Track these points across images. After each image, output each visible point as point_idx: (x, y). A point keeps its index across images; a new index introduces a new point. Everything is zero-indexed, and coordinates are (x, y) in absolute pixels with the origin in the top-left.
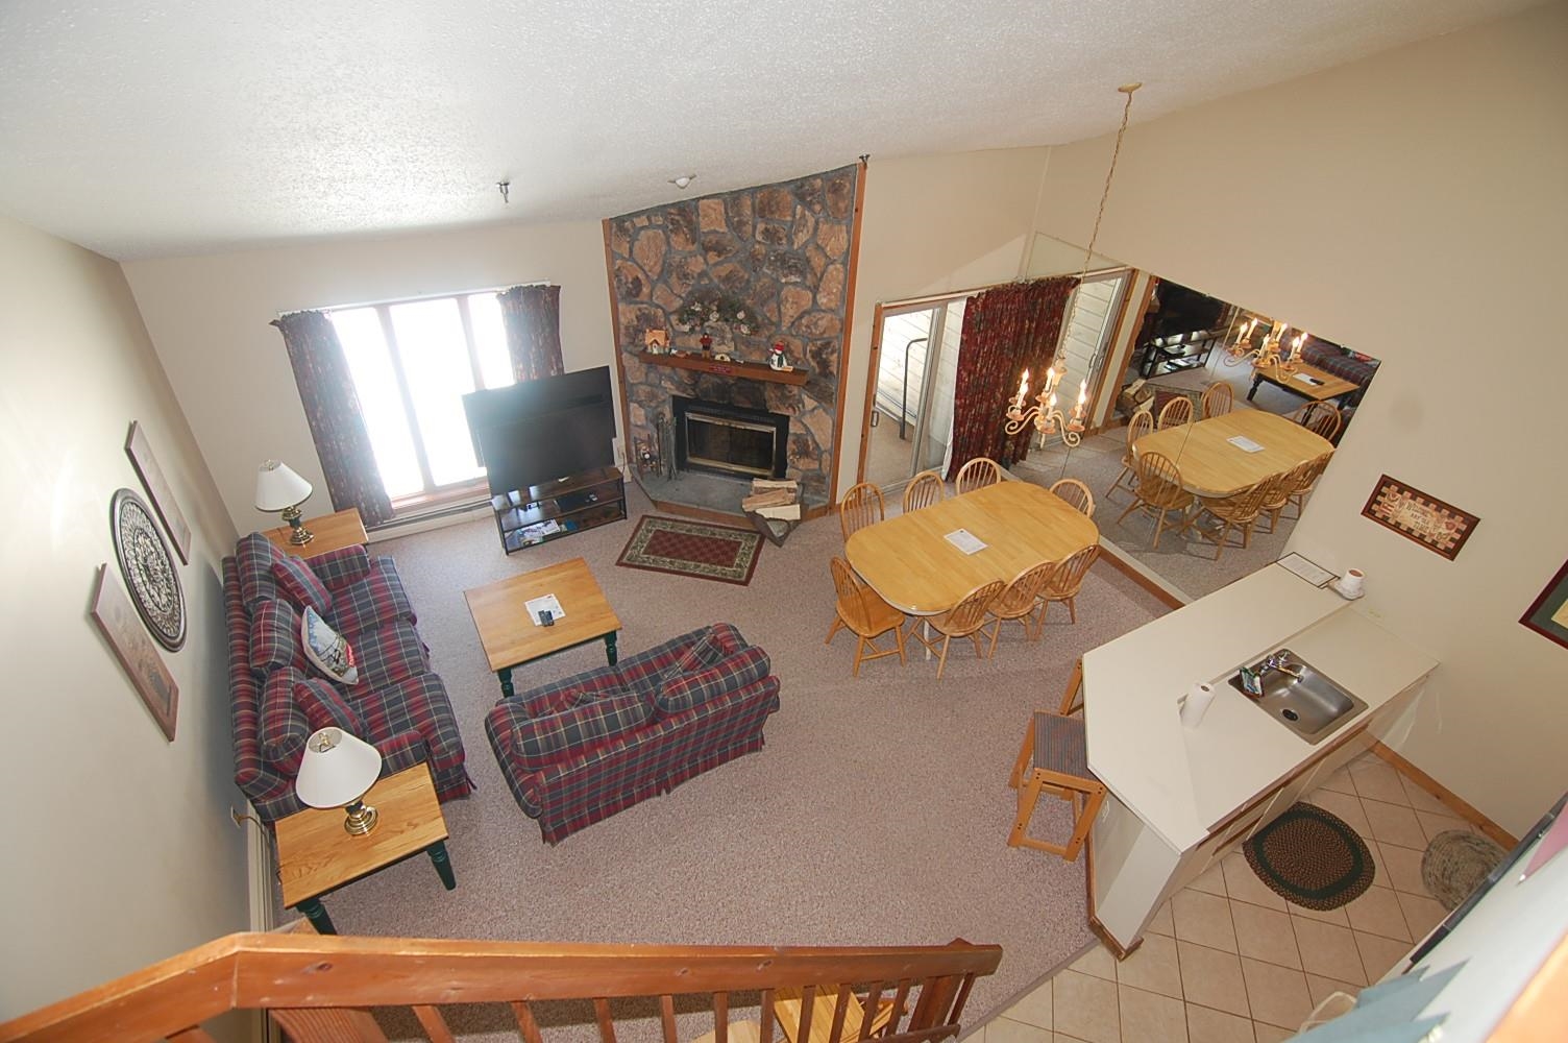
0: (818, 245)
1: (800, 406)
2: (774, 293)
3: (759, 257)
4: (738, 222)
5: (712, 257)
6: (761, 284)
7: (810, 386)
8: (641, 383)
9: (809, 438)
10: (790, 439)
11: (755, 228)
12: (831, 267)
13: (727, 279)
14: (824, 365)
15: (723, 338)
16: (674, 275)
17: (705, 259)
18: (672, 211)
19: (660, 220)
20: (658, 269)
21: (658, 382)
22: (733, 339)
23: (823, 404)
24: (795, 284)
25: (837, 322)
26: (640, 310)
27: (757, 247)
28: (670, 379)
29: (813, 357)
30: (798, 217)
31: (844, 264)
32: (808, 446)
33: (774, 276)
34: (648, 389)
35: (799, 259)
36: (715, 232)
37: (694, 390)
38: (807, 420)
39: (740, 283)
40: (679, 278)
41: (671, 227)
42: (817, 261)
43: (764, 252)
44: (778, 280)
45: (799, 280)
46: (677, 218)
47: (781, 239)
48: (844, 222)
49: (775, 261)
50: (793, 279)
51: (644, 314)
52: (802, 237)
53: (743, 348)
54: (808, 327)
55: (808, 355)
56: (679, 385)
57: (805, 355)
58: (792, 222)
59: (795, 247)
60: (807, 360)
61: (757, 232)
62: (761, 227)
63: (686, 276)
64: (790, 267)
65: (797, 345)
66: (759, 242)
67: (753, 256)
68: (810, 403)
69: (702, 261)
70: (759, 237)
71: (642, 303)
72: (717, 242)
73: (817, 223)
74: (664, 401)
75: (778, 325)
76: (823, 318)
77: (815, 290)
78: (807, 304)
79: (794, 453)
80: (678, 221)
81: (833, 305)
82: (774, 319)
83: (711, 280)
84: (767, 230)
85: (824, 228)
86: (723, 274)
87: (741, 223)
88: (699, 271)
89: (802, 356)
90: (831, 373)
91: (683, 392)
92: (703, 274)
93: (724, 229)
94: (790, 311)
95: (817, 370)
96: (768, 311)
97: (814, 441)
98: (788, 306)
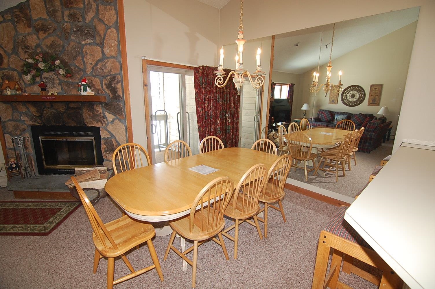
0: (100, 19)
1: (105, 120)
2: (79, 52)
3: (68, 31)
4: (52, 10)
5: (42, 35)
6: (71, 46)
7: (107, 106)
8: (9, 120)
9: (113, 139)
10: (103, 141)
11: (63, 13)
12: (109, 31)
13: (52, 46)
14: (114, 91)
15: (53, 83)
16: (20, 49)
17: (38, 37)
18: (16, 10)
19: (9, 17)
20: (11, 46)
21: (19, 118)
22: (60, 84)
23: (118, 117)
24: (90, 44)
25: (118, 64)
26: (3, 73)
27: (65, 24)
28: (26, 115)
29: (107, 88)
30: (86, 4)
31: (116, 28)
32: (113, 145)
33: (78, 41)
34: (13, 123)
35: (90, 28)
36: (40, 19)
37: (41, 120)
38: (110, 128)
39: (59, 48)
40: (22, 49)
41: (16, 20)
42: (100, 28)
43: (70, 26)
44: (80, 43)
45: (92, 41)
46: (18, 13)
47: (79, 19)
48: (112, 4)
49: (77, 31)
50: (89, 41)
51: (6, 75)
52: (90, 15)
53: (66, 88)
54: (101, 69)
55: (104, 87)
56: (32, 118)
57: (102, 87)
58: (85, 8)
59: (87, 22)
60: (104, 90)
61: (64, 16)
62: (67, 13)
63: (27, 47)
64: (86, 34)
65: (97, 81)
66: (67, 22)
67: (64, 30)
68: (110, 117)
69: (36, 38)
70: (66, 19)
71: (4, 69)
72: (43, 25)
73: (98, 6)
74: (24, 130)
75: (84, 70)
76: (108, 61)
77: (101, 45)
78: (99, 56)
79: (106, 151)
80: (19, 15)
81: (113, 54)
82: (82, 67)
83: (42, 48)
84: (70, 15)
85: (101, 7)
86: (49, 44)
87: (55, 11)
88: (35, 44)
89: (100, 88)
90: (119, 96)
91: (35, 122)
92: (38, 46)
93: (46, 17)
94: (90, 61)
95: (111, 96)
96: (77, 63)
97: (117, 141)
98: (88, 58)
